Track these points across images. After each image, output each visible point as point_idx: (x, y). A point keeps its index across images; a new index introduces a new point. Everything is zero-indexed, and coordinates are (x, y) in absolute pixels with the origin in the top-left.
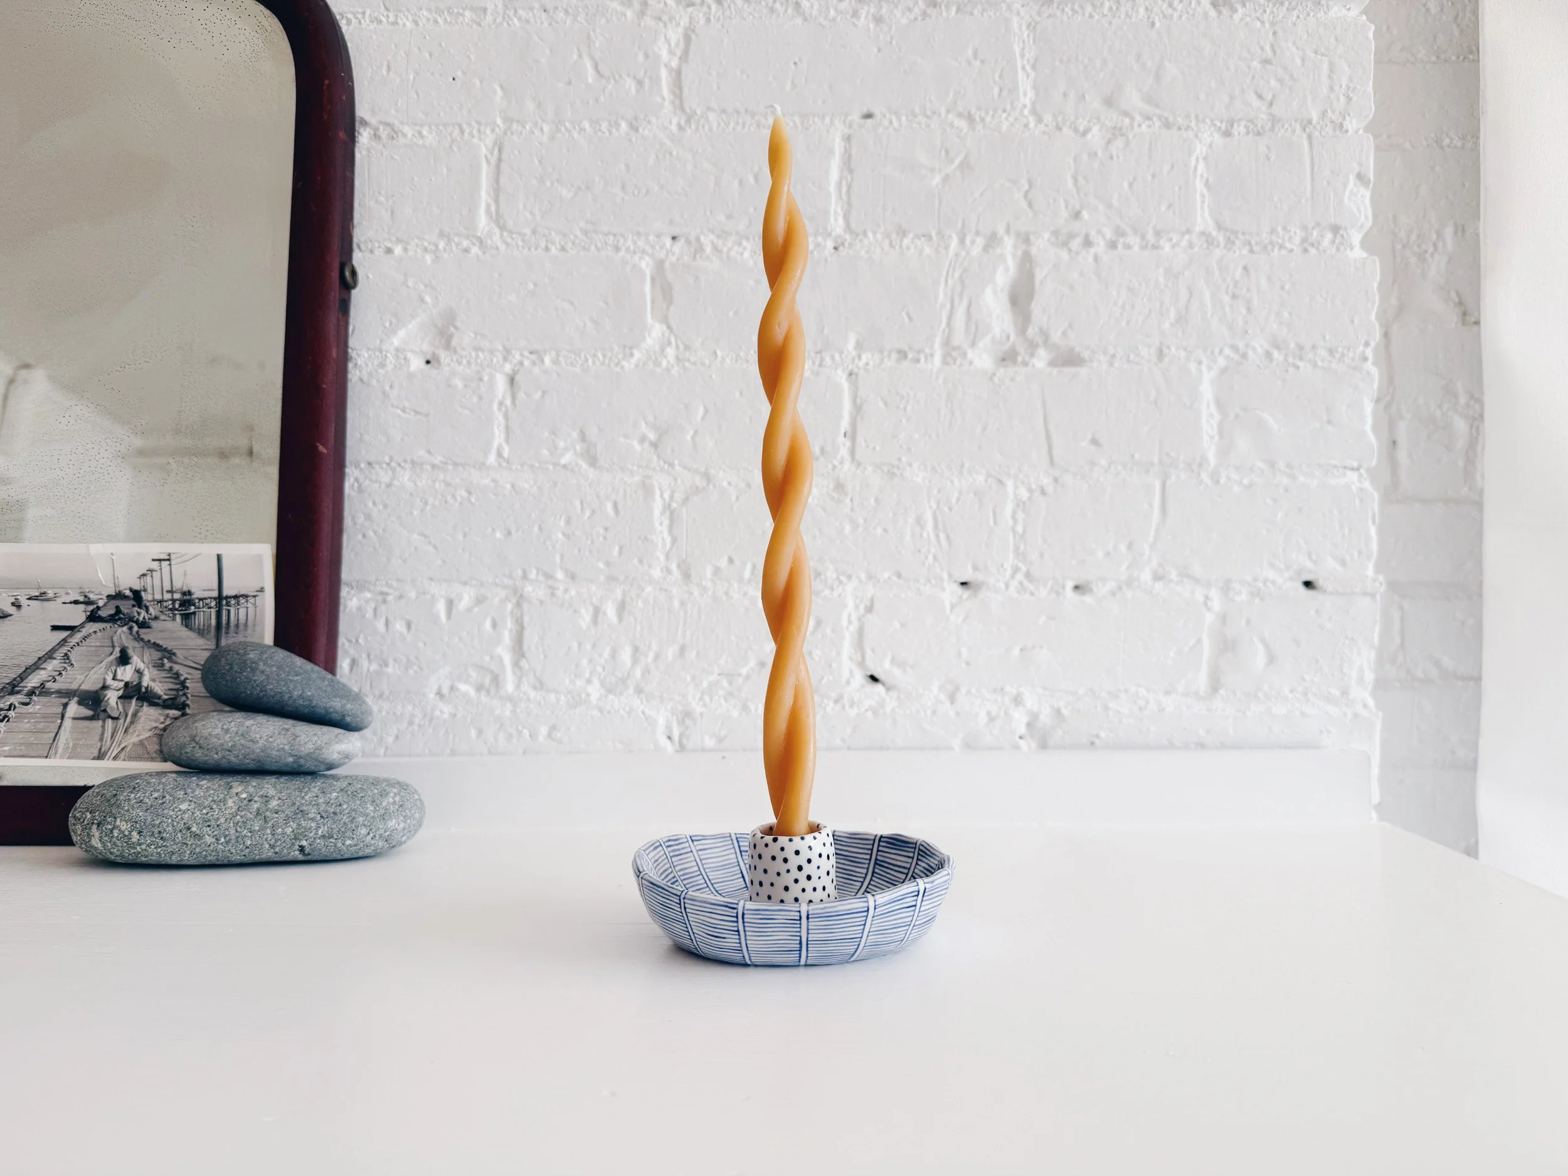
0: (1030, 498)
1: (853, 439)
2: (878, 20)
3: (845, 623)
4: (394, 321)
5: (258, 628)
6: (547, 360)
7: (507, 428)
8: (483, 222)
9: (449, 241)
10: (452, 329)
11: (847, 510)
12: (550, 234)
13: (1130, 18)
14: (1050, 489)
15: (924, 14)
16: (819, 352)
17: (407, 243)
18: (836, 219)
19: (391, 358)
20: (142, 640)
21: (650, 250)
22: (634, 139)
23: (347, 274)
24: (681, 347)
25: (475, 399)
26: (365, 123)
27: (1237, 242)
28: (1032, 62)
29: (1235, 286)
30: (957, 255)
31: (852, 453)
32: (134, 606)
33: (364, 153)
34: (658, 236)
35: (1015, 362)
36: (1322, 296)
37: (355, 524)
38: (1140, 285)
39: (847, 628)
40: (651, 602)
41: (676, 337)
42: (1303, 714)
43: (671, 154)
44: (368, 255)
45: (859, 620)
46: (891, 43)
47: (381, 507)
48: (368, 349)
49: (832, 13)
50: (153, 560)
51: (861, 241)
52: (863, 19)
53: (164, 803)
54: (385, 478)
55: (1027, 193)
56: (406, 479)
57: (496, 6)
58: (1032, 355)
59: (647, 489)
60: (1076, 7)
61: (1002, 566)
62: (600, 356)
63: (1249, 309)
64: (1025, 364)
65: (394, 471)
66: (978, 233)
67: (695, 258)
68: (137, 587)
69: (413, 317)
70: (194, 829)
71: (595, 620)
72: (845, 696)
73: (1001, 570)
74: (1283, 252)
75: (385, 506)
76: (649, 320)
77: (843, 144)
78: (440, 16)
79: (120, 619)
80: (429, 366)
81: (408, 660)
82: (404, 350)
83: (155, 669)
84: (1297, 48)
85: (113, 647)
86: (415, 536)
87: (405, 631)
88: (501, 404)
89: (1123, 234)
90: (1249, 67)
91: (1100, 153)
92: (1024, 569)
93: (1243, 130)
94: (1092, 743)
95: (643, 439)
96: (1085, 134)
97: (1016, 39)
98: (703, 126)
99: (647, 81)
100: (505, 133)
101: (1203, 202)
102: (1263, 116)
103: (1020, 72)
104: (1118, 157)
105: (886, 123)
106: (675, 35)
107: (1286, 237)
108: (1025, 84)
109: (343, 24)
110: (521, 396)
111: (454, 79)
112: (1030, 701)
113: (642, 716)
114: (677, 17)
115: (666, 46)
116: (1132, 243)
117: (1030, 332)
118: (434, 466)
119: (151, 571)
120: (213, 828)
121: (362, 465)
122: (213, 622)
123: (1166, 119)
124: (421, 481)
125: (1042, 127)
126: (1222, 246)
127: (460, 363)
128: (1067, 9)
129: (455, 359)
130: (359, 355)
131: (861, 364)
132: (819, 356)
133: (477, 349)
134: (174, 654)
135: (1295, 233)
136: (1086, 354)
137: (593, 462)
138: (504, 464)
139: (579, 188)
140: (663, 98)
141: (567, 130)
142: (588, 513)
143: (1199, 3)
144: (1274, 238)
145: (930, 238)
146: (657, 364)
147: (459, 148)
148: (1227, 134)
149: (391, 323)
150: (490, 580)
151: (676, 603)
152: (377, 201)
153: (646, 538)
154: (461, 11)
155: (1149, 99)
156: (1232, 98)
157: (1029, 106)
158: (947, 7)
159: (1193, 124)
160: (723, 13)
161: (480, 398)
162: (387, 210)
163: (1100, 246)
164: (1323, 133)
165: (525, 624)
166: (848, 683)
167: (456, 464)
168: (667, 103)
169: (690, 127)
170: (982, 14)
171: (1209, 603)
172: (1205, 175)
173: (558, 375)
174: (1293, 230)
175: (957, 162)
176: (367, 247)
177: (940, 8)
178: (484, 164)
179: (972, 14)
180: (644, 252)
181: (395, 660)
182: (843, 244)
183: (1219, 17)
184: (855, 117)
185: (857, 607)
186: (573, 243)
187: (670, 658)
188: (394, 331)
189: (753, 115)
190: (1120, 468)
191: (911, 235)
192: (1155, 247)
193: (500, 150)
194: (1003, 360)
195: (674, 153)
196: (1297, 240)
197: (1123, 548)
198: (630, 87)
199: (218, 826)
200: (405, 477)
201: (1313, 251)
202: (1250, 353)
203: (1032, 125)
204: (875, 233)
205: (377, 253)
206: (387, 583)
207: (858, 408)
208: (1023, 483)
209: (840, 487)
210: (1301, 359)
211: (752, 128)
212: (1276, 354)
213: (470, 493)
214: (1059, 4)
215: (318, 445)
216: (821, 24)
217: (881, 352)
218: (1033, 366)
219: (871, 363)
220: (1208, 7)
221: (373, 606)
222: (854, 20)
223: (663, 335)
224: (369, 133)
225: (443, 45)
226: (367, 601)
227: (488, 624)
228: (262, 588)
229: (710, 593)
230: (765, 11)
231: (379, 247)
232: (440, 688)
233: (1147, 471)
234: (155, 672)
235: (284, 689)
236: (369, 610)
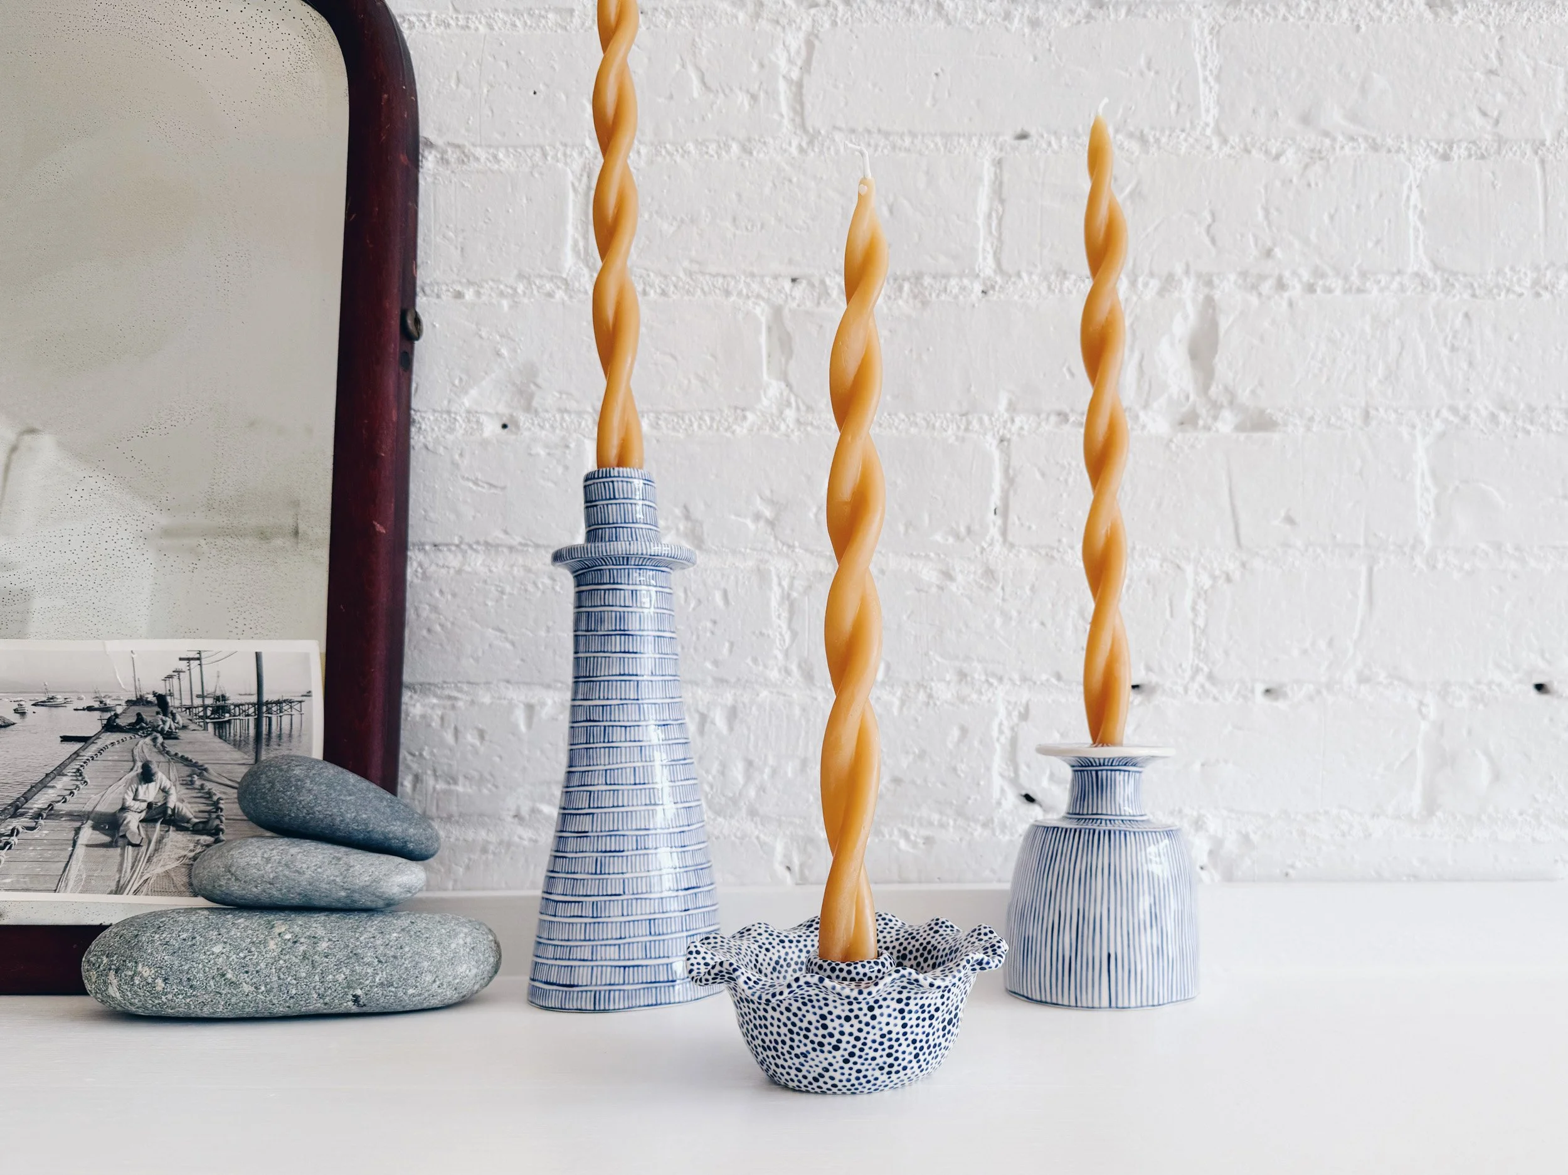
0: (1213, 587)
1: (1005, 516)
2: (1034, 23)
3: (995, 733)
4: (464, 377)
5: (304, 739)
6: (645, 423)
8: (569, 261)
9: (530, 283)
10: (533, 387)
11: (998, 601)
12: (648, 275)
13: (1332, 21)
14: (1237, 576)
15: (1089, 16)
16: (965, 414)
17: (480, 286)
18: (985, 259)
19: (461, 421)
20: (168, 753)
21: (765, 294)
22: (747, 163)
23: (410, 322)
24: (803, 408)
25: (560, 470)
26: (430, 145)
27: (1457, 285)
28: (1215, 72)
29: (1454, 337)
31: (1004, 532)
32: (158, 713)
33: (429, 179)
34: (776, 278)
35: (1194, 424)
36: (1557, 349)
37: (418, 615)
38: (1343, 335)
39: (998, 740)
40: (767, 708)
41: (796, 396)
42: (1534, 840)
43: (790, 181)
44: (434, 300)
45: (1012, 729)
46: (1050, 50)
47: (449, 597)
48: (434, 411)
49: (980, 15)
50: (181, 659)
51: (1014, 283)
52: (1016, 20)
53: (194, 945)
54: (454, 562)
55: (1209, 226)
56: (478, 564)
57: (584, 6)
58: (1215, 418)
59: (762, 575)
60: (1268, 8)
61: (1181, 665)
62: (707, 418)
63: (1471, 364)
64: (1208, 428)
65: (464, 553)
66: (1152, 275)
67: (819, 303)
68: (162, 691)
69: (487, 374)
70: (229, 976)
71: (702, 729)
72: (996, 820)
73: (1180, 671)
74: (1512, 296)
75: (454, 595)
76: (765, 377)
77: (992, 169)
78: (519, 19)
79: (142, 728)
80: (506, 430)
81: (481, 776)
82: (476, 412)
83: (184, 787)
84: (1528, 57)
85: (134, 761)
86: (490, 630)
87: (477, 743)
89: (1323, 275)
90: (1471, 79)
91: (1295, 180)
92: (1206, 669)
93: (1463, 152)
94: (1287, 874)
95: (757, 517)
96: (1277, 157)
97: (1197, 45)
98: (829, 149)
99: (762, 95)
101: (1417, 238)
102: (1489, 137)
103: (1201, 85)
104: (1317, 185)
105: (1044, 146)
106: (795, 41)
107: (1515, 279)
108: (1207, 98)
109: (404, 28)
111: (535, 93)
112: (1213, 825)
113: (755, 841)
114: (798, 20)
115: (785, 54)
116: (1333, 286)
117: (1213, 390)
118: (511, 548)
119: (179, 672)
120: (252, 974)
121: (427, 548)
122: (252, 732)
123: (1374, 140)
124: (496, 567)
125: (1227, 149)
126: (1439, 289)
127: (542, 427)
128: (1256, 11)
129: (536, 422)
130: (423, 418)
131: (1015, 428)
132: (964, 418)
133: (563, 411)
134: (206, 770)
135: (1525, 274)
136: (1279, 417)
137: (698, 542)
139: (682, 221)
140: (782, 116)
141: (668, 152)
143: (1412, 3)
144: (1500, 280)
146: (774, 428)
147: (541, 174)
148: (1446, 157)
149: (461, 379)
151: (797, 711)
152: (444, 237)
153: (761, 634)
154: (543, 13)
155: (1353, 117)
156: (1451, 115)
157: (1212, 125)
158: (1116, 10)
159: (1405, 146)
160: (852, 16)
161: (566, 468)
162: (456, 248)
163: (1296, 290)
164: (1559, 157)
166: (999, 804)
167: (536, 544)
168: (786, 121)
169: (813, 150)
170: (1157, 17)
171: (1424, 710)
172: (1420, 206)
173: (658, 441)
174: (1523, 270)
175: (1126, 192)
176: (433, 291)
177: (1108, 8)
178: (571, 195)
179: (1145, 16)
181: (466, 777)
182: (993, 287)
183: (1435, 20)
184: (1008, 138)
185: (1009, 714)
186: (675, 286)
187: (790, 774)
188: (465, 390)
189: (887, 135)
190: (1319, 550)
191: (1073, 277)
192: (1360, 291)
193: (589, 177)
194: (1182, 423)
195: (795, 180)
196: (1528, 282)
197: (1322, 644)
198: (742, 102)
199: (257, 972)
200: (478, 561)
201: (1546, 296)
202: (1473, 416)
203: (1215, 147)
204: (1030, 274)
205: (444, 297)
206: (456, 685)
207: (1010, 480)
208: (1204, 568)
209: (989, 573)
210: (1532, 422)
211: (886, 151)
212: (1502, 416)
213: (553, 578)
214: (1247, 5)
215: (375, 522)
216: (967, 29)
217: (1038, 415)
218: (1217, 431)
219: (1026, 427)
220: (1423, 7)
221: (440, 713)
222: (1006, 23)
223: (781, 394)
224: (436, 157)
225: (522, 52)
226: (433, 708)
228: (310, 692)
230: (901, 13)
231: (448, 291)
233: (1351, 555)
234: (183, 791)
235: (335, 810)
236: (435, 717)
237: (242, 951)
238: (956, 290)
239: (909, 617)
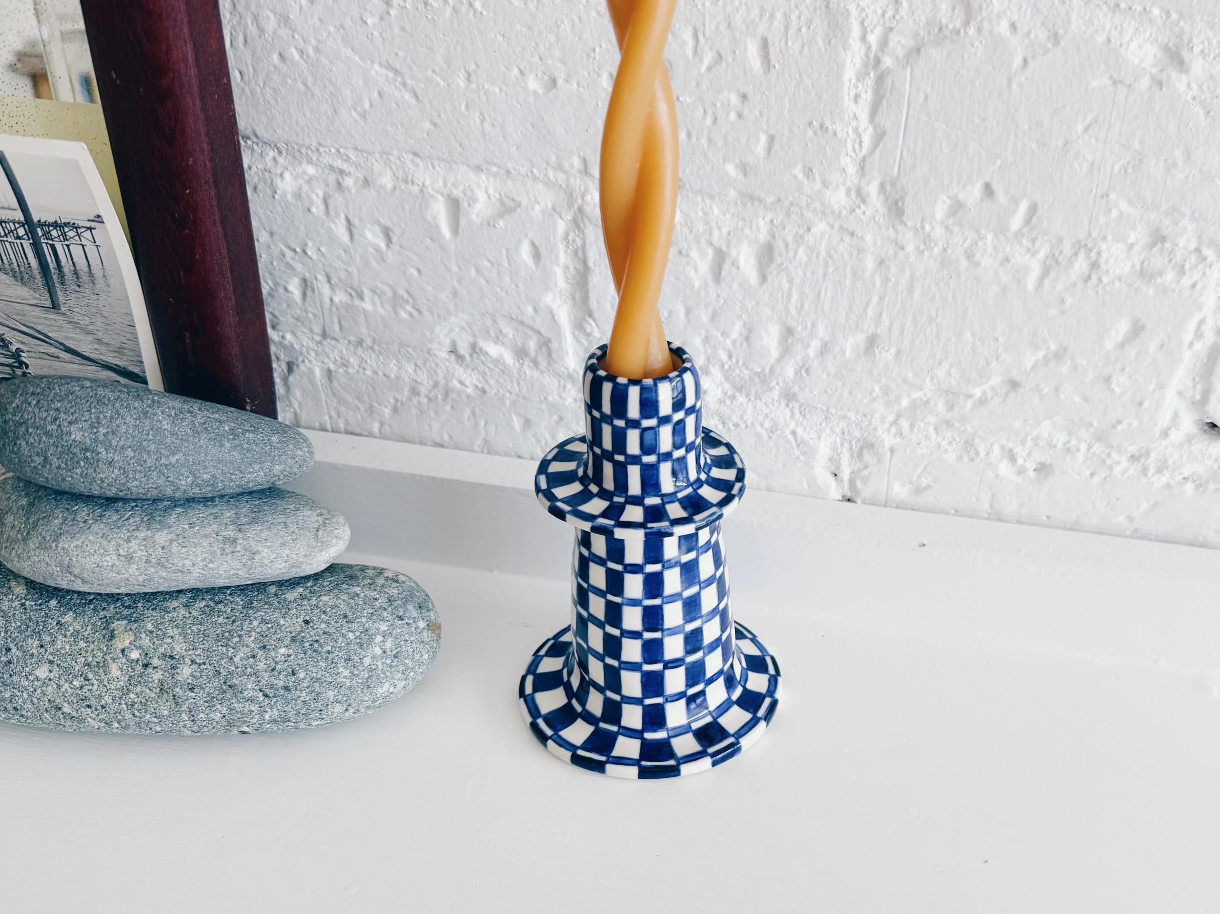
37: (261, 31)
40: (823, 254)
53: (10, 662)
70: (67, 709)
71: (717, 273)
81: (395, 292)
120: (96, 710)
150: (523, 170)
151: (870, 263)
153: (823, 128)
165: (591, 264)
181: (373, 291)
187: (849, 354)
199: (103, 707)
221: (321, 194)
227: (525, 253)
229: (936, 250)
232: (454, 344)
236: (314, 198)
237: (75, 677)
239: (1086, 129)
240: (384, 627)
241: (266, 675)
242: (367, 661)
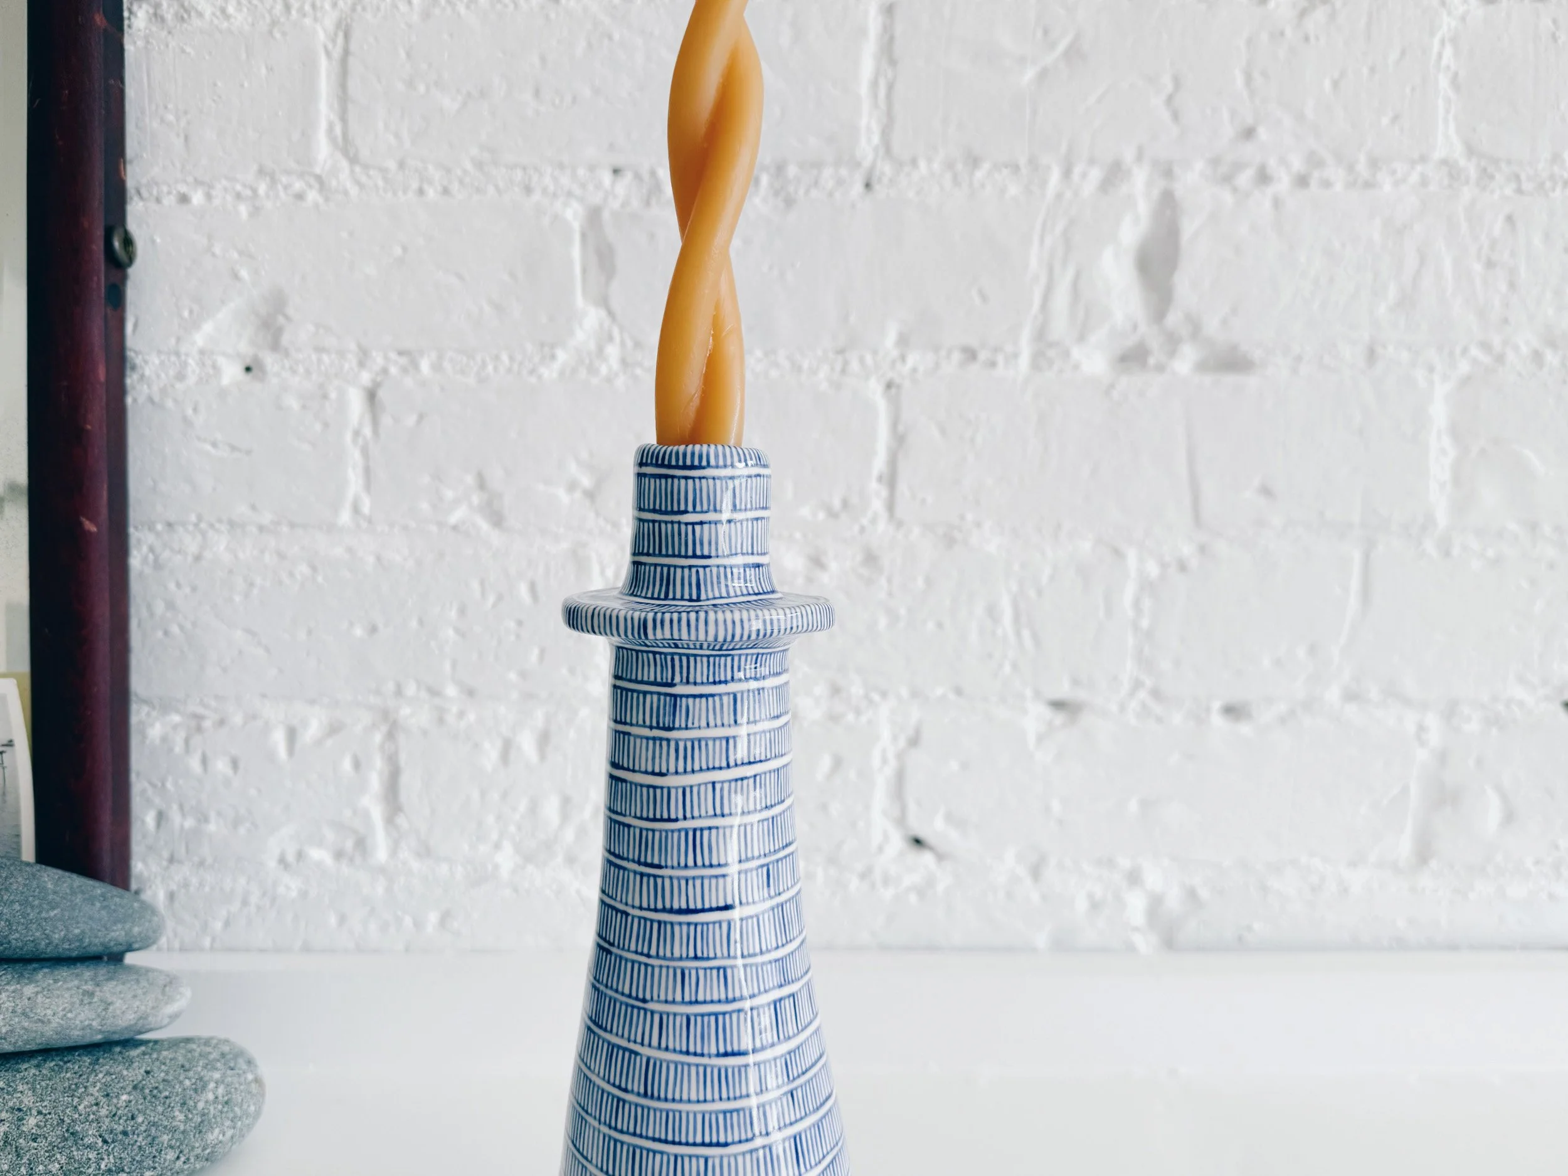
0: (1162, 577)
1: (893, 484)
3: (876, 763)
4: (196, 308)
6: (425, 366)
7: (367, 471)
8: (323, 150)
9: (274, 181)
10: (281, 319)
11: (883, 596)
12: (426, 168)
14: (1193, 563)
16: (841, 352)
17: (211, 187)
18: (869, 140)
19: (193, 365)
21: (578, 191)
23: (117, 244)
24: (629, 344)
25: (318, 427)
27: (1497, 176)
29: (1492, 248)
30: (1059, 196)
31: (890, 506)
33: (140, 43)
34: (592, 168)
35: (1144, 365)
38: (1344, 246)
39: (880, 772)
41: (621, 328)
42: (1551, 896)
43: (610, 38)
44: (153, 206)
45: (899, 757)
47: (187, 590)
48: (159, 352)
51: (908, 174)
54: (192, 546)
55: (1171, 97)
56: (221, 549)
58: (1172, 353)
61: (1117, 678)
62: (505, 358)
63: (1512, 285)
64: (1160, 368)
65: (204, 534)
66: (1092, 161)
67: (648, 203)
69: (223, 302)
71: (505, 759)
72: (877, 869)
73: (1115, 685)
75: (194, 589)
76: (579, 301)
77: (881, 20)
80: (250, 375)
81: (237, 814)
82: (212, 353)
86: (239, 633)
87: (229, 771)
88: (357, 433)
89: (1320, 164)
91: (1288, 32)
92: (1149, 683)
94: (1241, 942)
95: (572, 486)
100: (353, 9)
101: (1447, 111)
104: (1317, 38)
110: (386, 421)
112: (1151, 878)
116: (1332, 178)
118: (261, 528)
121: (159, 527)
124: (244, 552)
126: (1474, 181)
127: (294, 372)
129: (287, 366)
130: (146, 362)
131: (906, 370)
132: (840, 356)
133: (320, 350)
136: (1256, 355)
137: (497, 520)
138: (364, 525)
139: (469, 95)
142: (491, 599)
145: (1016, 168)
146: (592, 370)
147: (284, 34)
149: (191, 312)
150: (348, 697)
152: (162, 120)
161: (326, 425)
162: (178, 135)
163: (1283, 184)
165: (401, 764)
166: (881, 849)
167: (292, 525)
171: (1424, 734)
172: (1454, 68)
173: (442, 388)
175: (1061, 47)
176: (151, 194)
178: (323, 62)
180: (570, 194)
181: (218, 815)
182: (879, 180)
185: (895, 739)
186: (461, 182)
188: (195, 324)
190: (1301, 530)
191: (986, 166)
192: (1368, 184)
193: (347, 36)
194: (1126, 362)
197: (1301, 653)
200: (220, 544)
202: (1510, 354)
204: (930, 160)
205: (166, 202)
206: (201, 700)
207: (900, 438)
208: (1151, 553)
212: (1548, 354)
213: (314, 569)
215: (83, 519)
217: (937, 351)
218: (1173, 372)
219: (921, 368)
221: (183, 737)
223: (601, 325)
224: (147, 12)
226: (175, 727)
227: (347, 764)
228: (11, 741)
231: (169, 193)
232: (283, 854)
233: (1343, 536)
235: (38, 934)
236: (177, 740)
238: (830, 184)
240: (217, 1075)
241: (107, 1121)
242: (201, 1105)
